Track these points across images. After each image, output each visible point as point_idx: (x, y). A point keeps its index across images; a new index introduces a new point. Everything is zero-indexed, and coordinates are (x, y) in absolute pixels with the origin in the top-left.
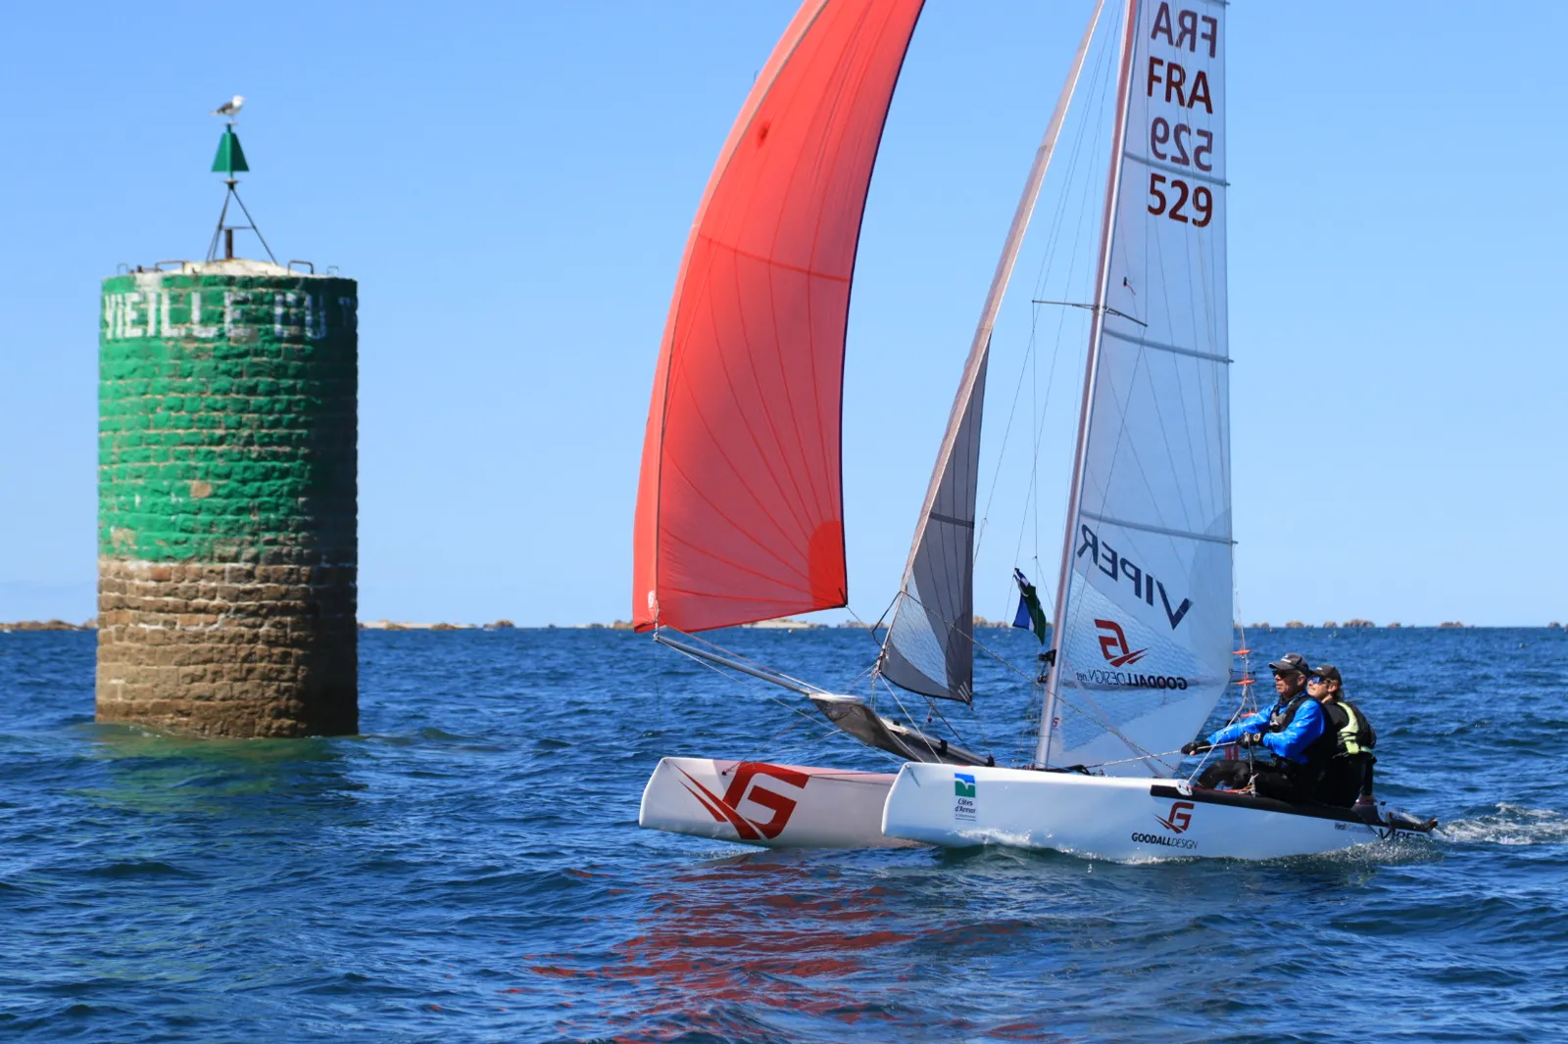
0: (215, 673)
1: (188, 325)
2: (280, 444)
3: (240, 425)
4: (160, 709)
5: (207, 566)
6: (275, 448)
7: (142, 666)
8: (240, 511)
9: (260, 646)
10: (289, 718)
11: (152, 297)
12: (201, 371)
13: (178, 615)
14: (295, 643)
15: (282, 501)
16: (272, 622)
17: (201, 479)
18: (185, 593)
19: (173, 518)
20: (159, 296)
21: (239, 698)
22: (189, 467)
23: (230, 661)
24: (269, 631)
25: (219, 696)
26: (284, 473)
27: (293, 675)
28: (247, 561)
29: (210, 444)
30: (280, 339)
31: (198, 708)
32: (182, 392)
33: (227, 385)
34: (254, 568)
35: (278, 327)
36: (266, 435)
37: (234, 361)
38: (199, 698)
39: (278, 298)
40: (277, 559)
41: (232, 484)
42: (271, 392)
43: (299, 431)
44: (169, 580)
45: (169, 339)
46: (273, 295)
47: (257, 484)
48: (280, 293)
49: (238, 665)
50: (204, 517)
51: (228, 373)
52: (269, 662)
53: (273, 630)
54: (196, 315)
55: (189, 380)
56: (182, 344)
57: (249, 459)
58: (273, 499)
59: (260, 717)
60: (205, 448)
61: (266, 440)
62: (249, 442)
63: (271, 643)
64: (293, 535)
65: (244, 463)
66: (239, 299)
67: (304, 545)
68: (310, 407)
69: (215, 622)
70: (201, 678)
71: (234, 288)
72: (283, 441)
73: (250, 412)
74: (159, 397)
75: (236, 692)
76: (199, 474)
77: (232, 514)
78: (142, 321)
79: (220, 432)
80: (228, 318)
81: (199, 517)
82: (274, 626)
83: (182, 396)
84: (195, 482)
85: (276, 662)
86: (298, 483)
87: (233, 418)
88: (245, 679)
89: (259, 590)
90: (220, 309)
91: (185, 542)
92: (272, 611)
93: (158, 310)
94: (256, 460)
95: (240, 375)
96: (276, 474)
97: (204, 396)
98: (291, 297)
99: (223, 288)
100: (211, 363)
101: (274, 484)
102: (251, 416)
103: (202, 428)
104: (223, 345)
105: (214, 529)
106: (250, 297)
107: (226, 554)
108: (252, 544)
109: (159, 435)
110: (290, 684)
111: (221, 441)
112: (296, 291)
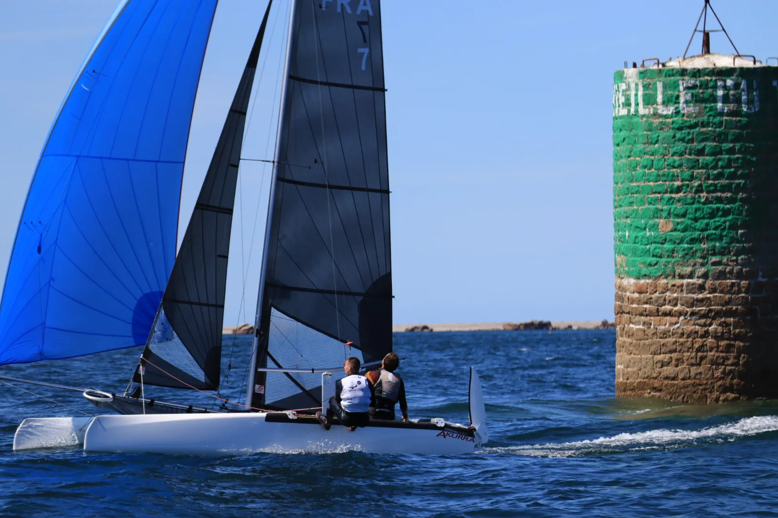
0: (677, 360)
1: (655, 106)
2: (723, 192)
3: (692, 178)
4: (642, 386)
5: (672, 282)
6: (719, 194)
7: (632, 355)
8: (693, 241)
9: (710, 340)
10: (732, 392)
11: (633, 86)
12: (664, 139)
13: (652, 318)
14: (737, 337)
15: (725, 233)
16: (719, 322)
17: (665, 218)
18: (656, 301)
19: (648, 247)
20: (637, 85)
21: (695, 378)
22: (657, 209)
23: (688, 351)
24: (716, 329)
25: (680, 377)
26: (726, 213)
27: (736, 361)
28: (698, 277)
29: (671, 192)
30: (721, 114)
31: (666, 386)
32: (652, 155)
33: (683, 149)
34: (705, 283)
35: (719, 105)
36: (711, 185)
37: (687, 131)
38: (667, 378)
39: (719, 83)
40: (722, 275)
41: (687, 221)
42: (715, 153)
43: (737, 181)
44: (647, 292)
45: (643, 116)
46: (716, 81)
47: (706, 221)
48: (722, 80)
49: (693, 354)
50: (668, 246)
51: (682, 140)
52: (717, 351)
53: (720, 328)
54: (660, 99)
55: (656, 146)
56: (651, 120)
57: (699, 202)
58: (718, 232)
59: (711, 392)
60: (668, 196)
61: (712, 188)
62: (699, 190)
63: (718, 337)
64: (735, 258)
65: (695, 206)
66: (690, 85)
67: (743, 265)
68: (746, 163)
69: (676, 323)
70: (668, 364)
71: (687, 78)
72: (724, 189)
73: (699, 169)
74: (638, 159)
75: (692, 374)
76: (665, 214)
77: (687, 243)
78: (627, 104)
79: (677, 183)
80: (682, 100)
81: (665, 246)
82: (720, 325)
83: (652, 157)
84: (661, 220)
85: (722, 352)
86: (738, 219)
87: (687, 173)
88: (699, 364)
89: (709, 298)
90: (676, 93)
91: (656, 264)
92: (718, 314)
93: (636, 95)
94: (704, 203)
95: (692, 141)
96: (720, 213)
97: (666, 157)
98: (729, 82)
99: (679, 78)
100: (671, 133)
101: (719, 220)
102: (700, 171)
103: (666, 181)
104: (678, 119)
105: (675, 255)
106: (698, 83)
107: (683, 273)
108: (702, 265)
109: (639, 186)
110: (733, 368)
111: (679, 190)
112: (734, 77)
